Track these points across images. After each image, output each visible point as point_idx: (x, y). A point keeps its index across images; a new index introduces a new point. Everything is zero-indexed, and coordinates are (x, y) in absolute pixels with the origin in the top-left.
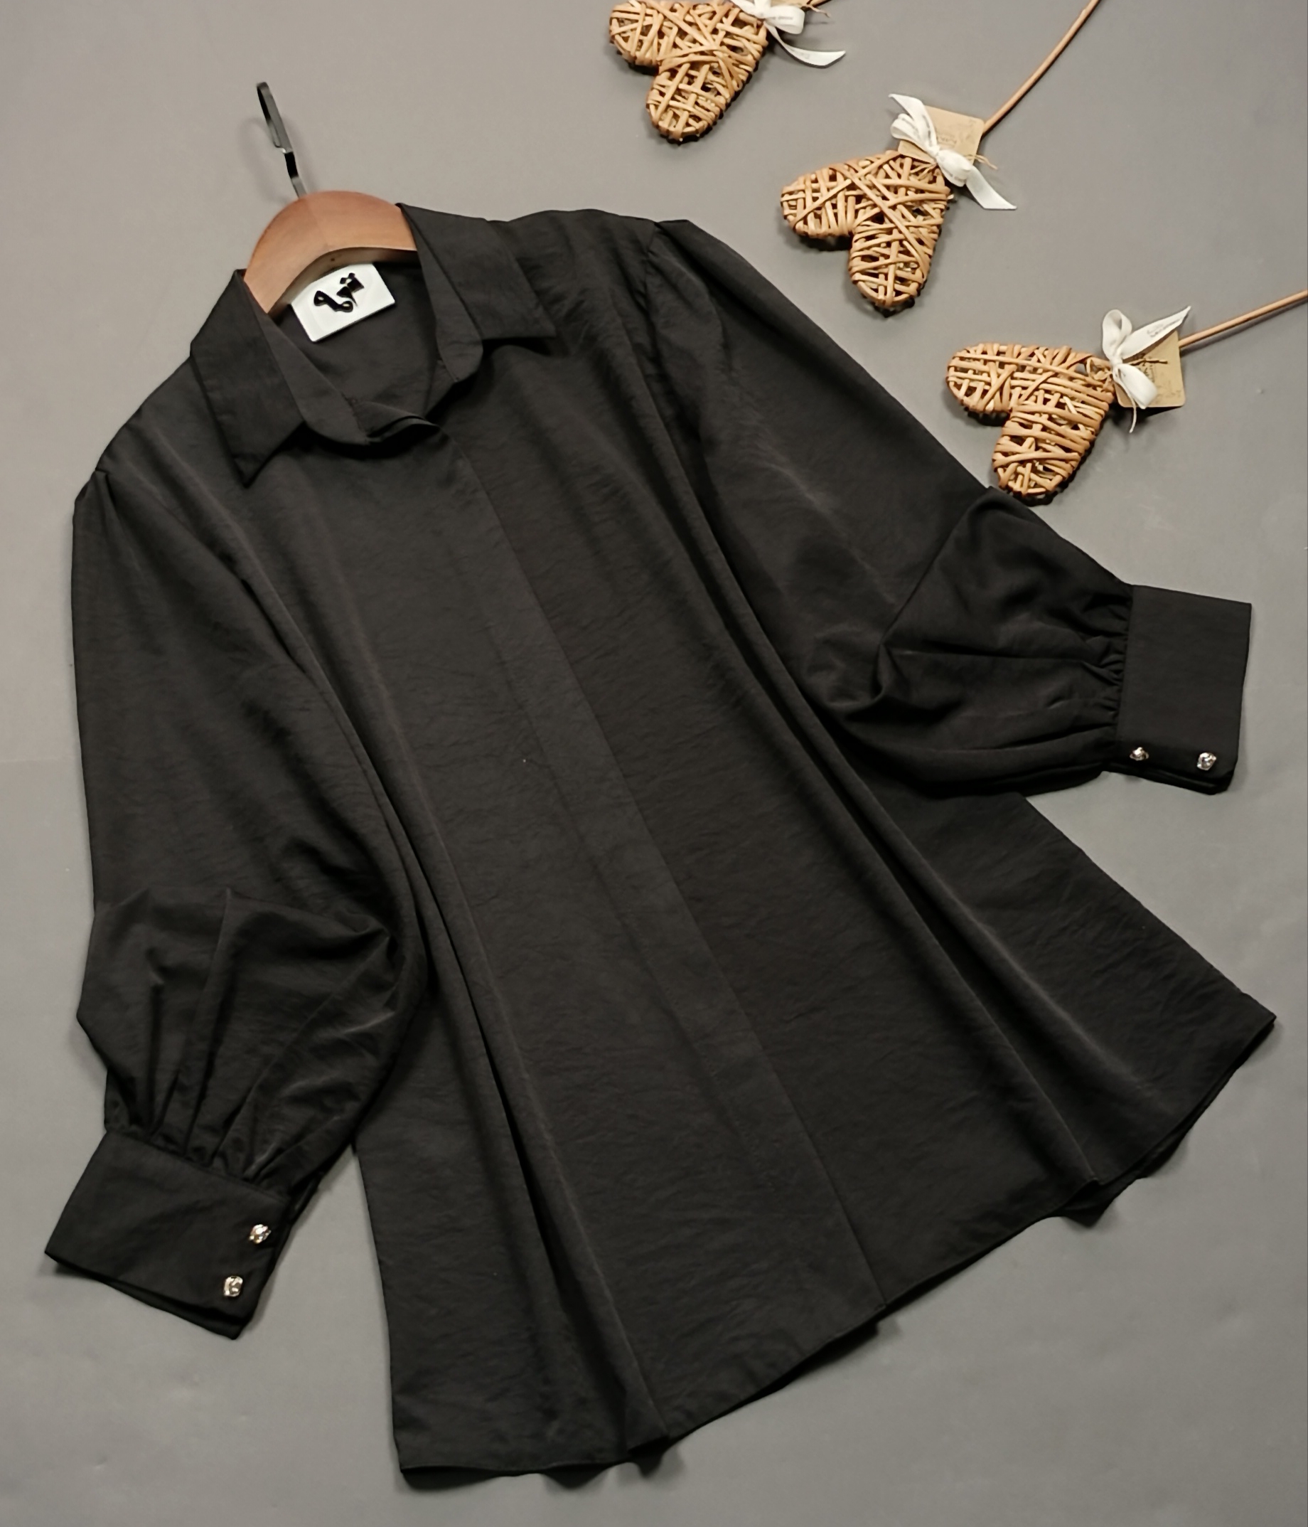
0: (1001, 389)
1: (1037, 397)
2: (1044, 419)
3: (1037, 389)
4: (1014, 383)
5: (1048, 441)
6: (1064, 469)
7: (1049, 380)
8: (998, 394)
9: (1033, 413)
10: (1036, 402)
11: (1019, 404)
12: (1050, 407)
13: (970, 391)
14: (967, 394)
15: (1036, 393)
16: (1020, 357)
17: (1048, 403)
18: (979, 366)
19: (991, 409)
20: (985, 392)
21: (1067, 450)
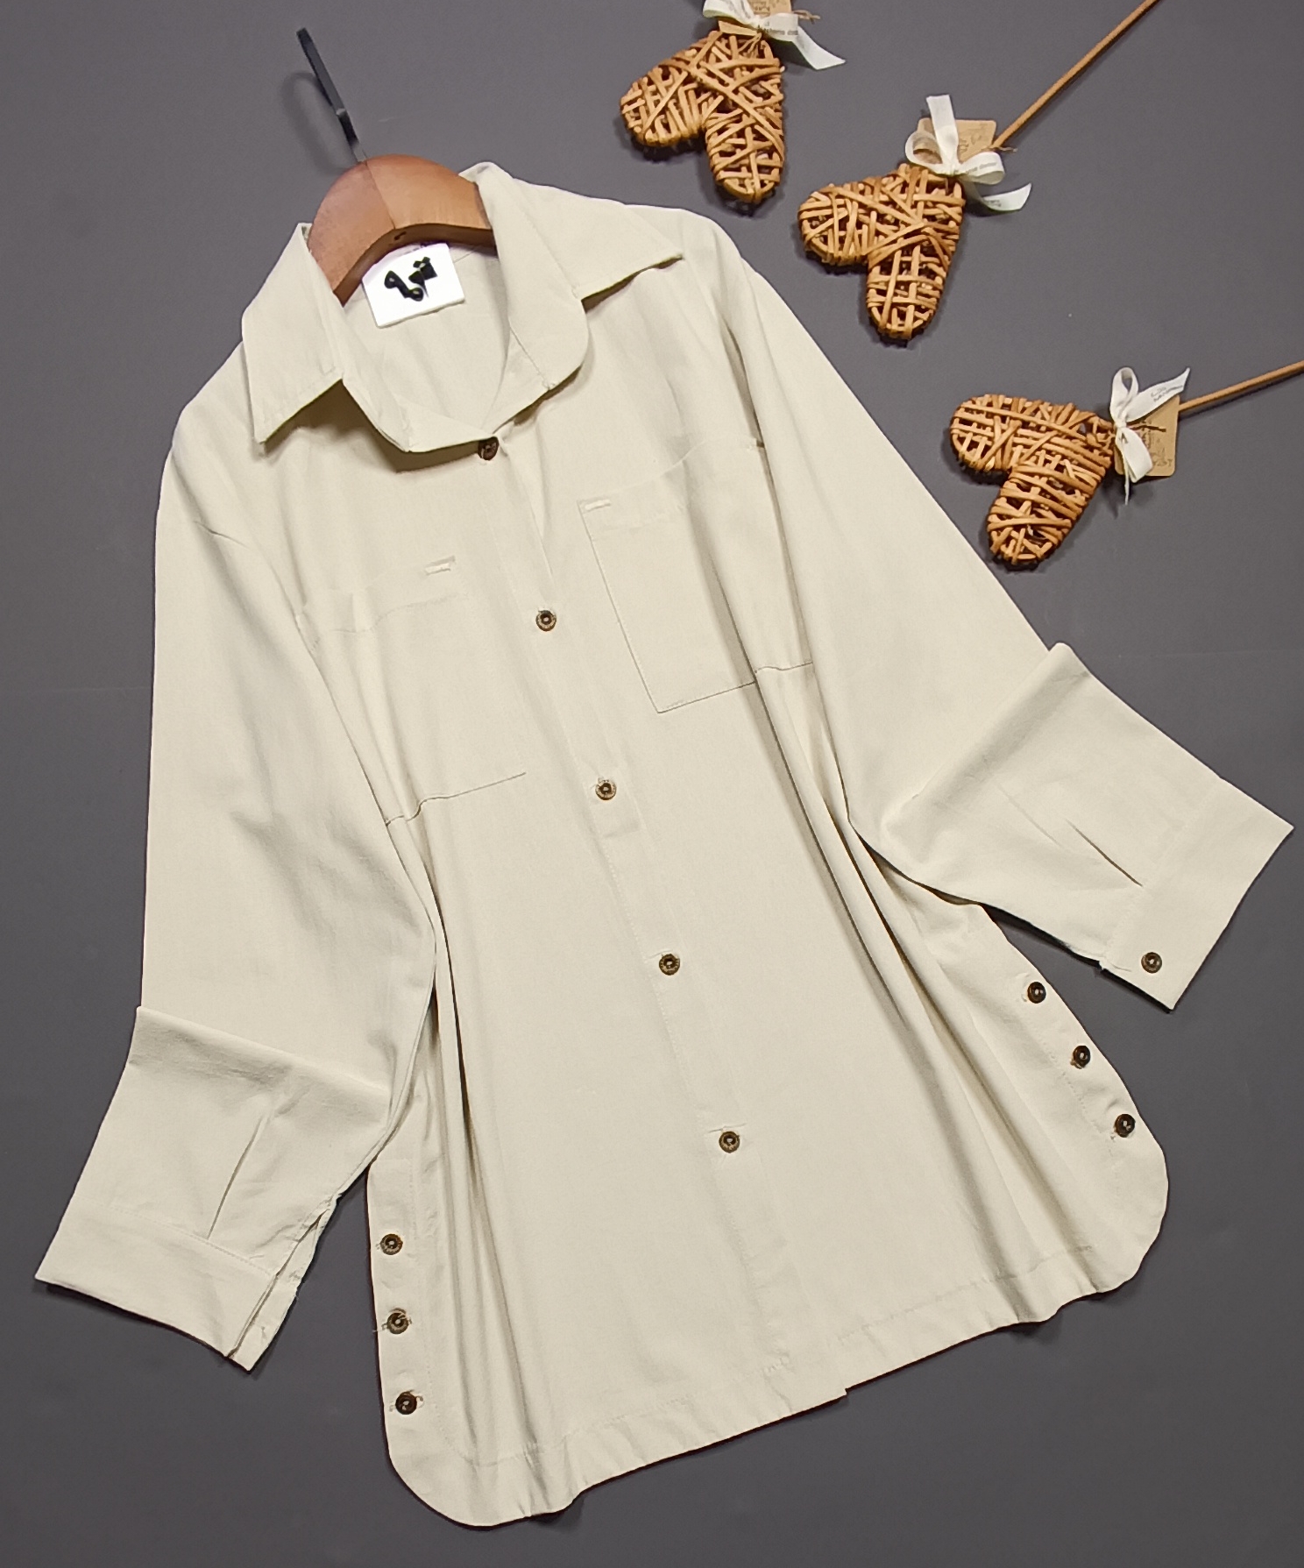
0: (1003, 446)
1: (1038, 457)
2: (1042, 482)
3: (1040, 449)
4: (1018, 440)
5: (1042, 506)
6: (1056, 536)
7: (1053, 440)
8: (1000, 451)
9: (1032, 475)
10: (1036, 462)
11: (1019, 464)
12: (1049, 469)
13: (973, 445)
14: (969, 449)
15: (1038, 453)
16: (1025, 412)
17: (1048, 465)
18: (982, 418)
19: (992, 466)
20: (987, 448)
21: (1062, 516)
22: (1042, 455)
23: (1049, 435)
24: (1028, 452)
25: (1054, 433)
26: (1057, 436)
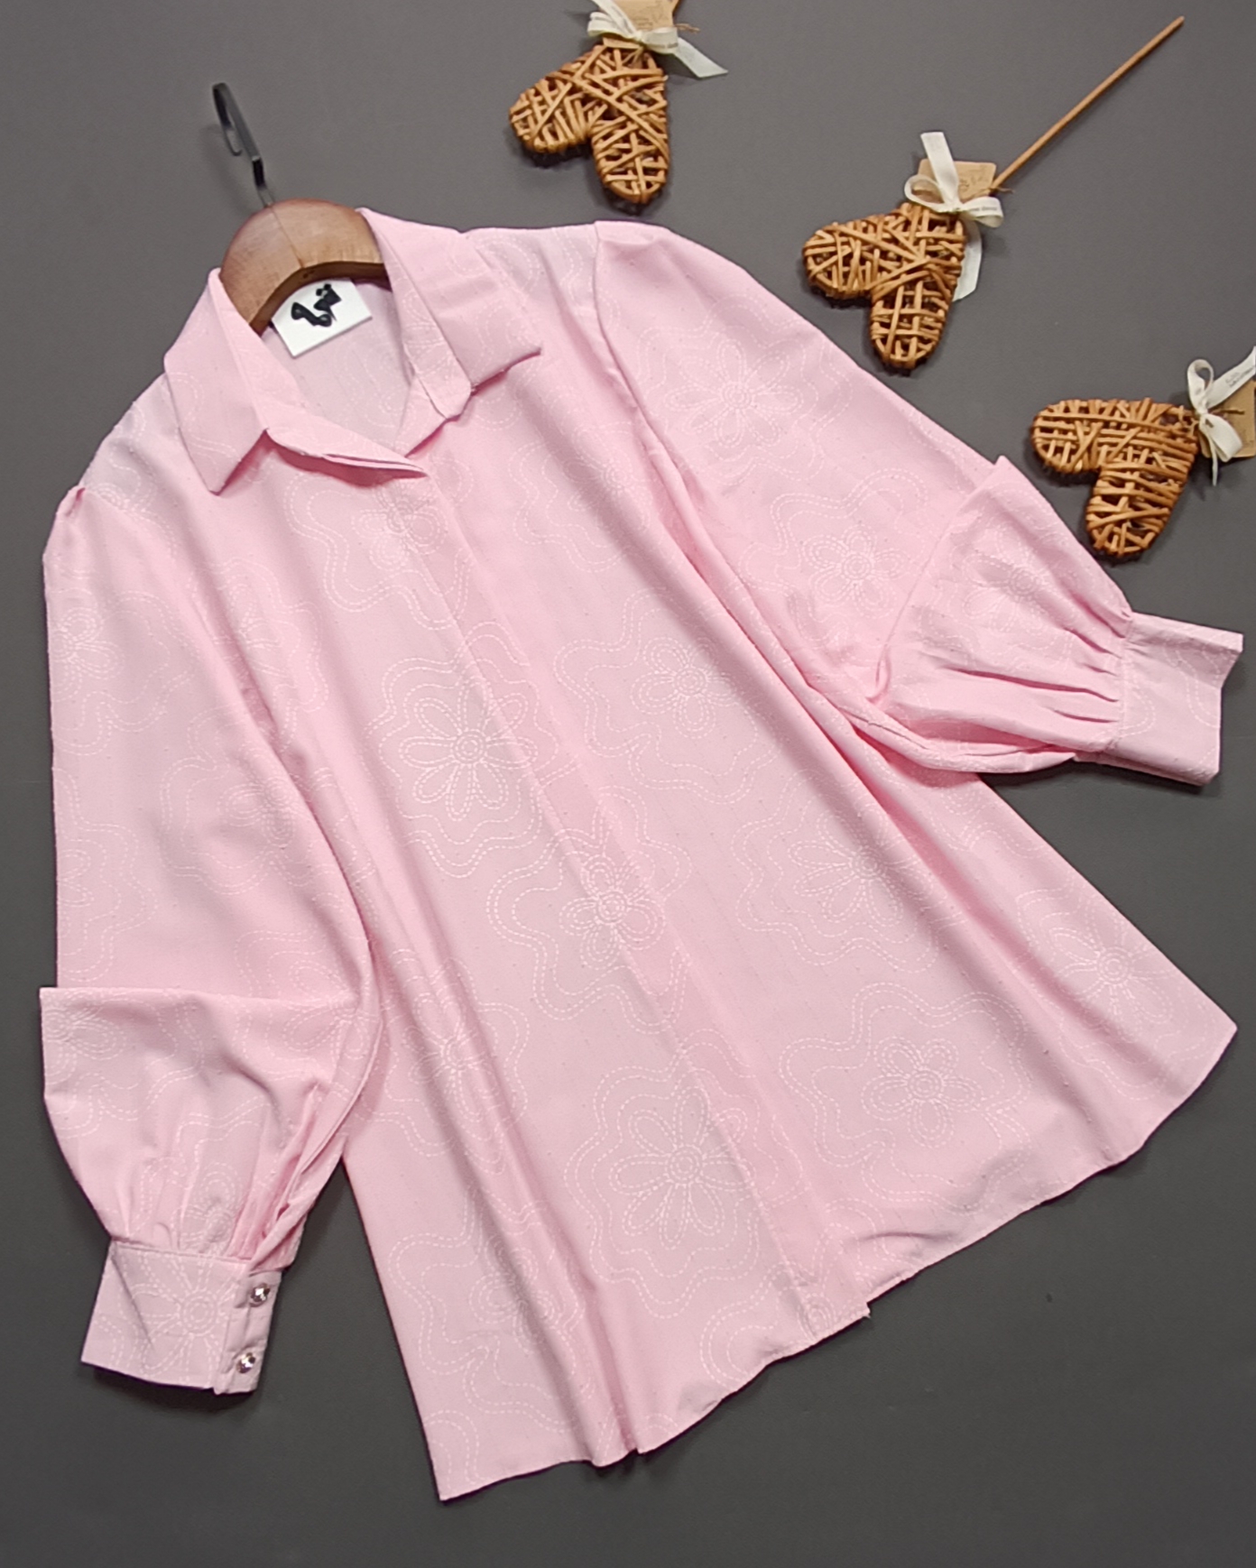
22: (1130, 451)
23: (1133, 432)
24: (1115, 450)
25: (1138, 429)
26: (1142, 431)
